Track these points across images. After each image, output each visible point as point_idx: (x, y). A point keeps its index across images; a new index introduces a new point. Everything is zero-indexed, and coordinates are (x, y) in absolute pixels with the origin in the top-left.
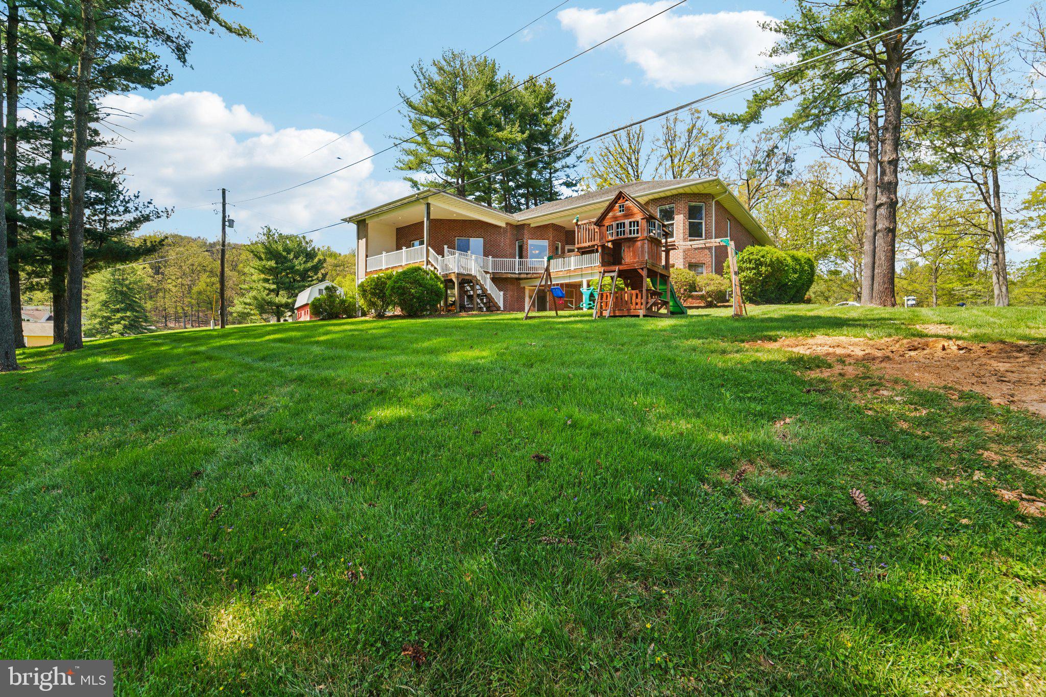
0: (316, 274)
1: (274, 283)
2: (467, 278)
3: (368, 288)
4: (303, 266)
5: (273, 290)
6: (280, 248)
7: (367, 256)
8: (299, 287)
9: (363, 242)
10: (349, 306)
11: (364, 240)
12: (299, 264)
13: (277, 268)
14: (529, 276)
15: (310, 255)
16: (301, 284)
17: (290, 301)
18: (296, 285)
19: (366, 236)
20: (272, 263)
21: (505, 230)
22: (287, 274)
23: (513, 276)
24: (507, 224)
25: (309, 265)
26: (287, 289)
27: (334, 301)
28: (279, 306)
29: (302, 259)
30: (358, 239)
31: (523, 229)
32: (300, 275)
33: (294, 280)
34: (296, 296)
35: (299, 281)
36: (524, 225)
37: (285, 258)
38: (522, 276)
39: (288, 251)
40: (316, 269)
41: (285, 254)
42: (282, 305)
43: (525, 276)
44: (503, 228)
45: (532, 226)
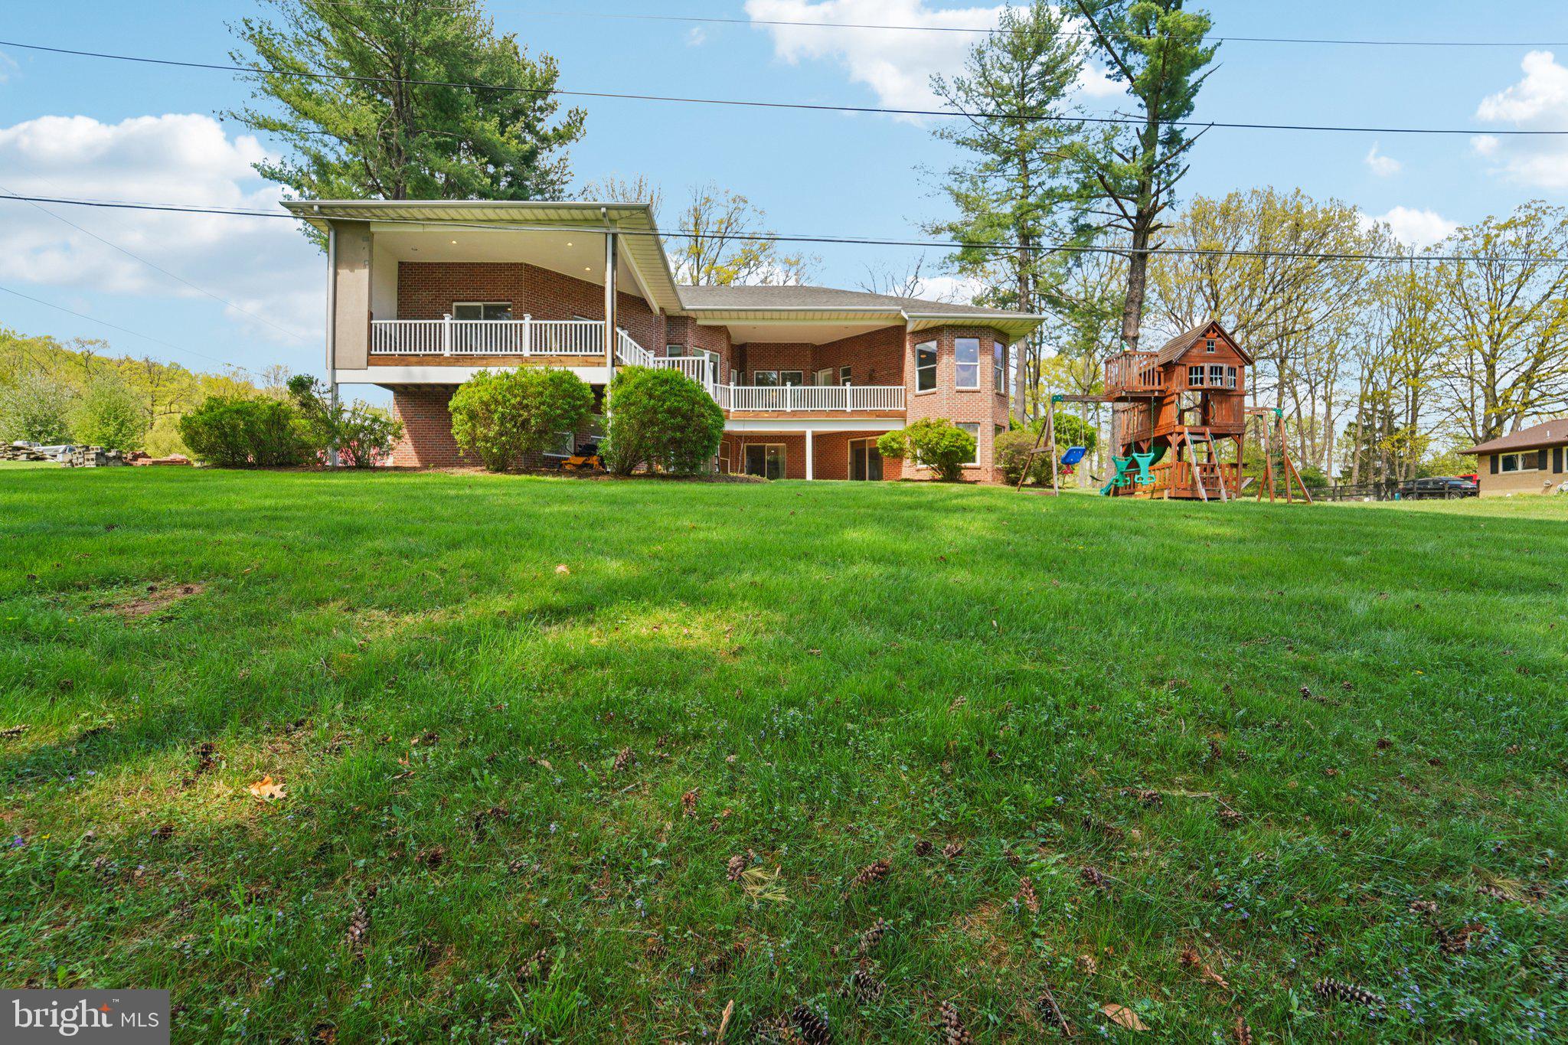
7: (371, 316)
21: (659, 320)
31: (685, 325)
44: (656, 317)
45: (699, 322)
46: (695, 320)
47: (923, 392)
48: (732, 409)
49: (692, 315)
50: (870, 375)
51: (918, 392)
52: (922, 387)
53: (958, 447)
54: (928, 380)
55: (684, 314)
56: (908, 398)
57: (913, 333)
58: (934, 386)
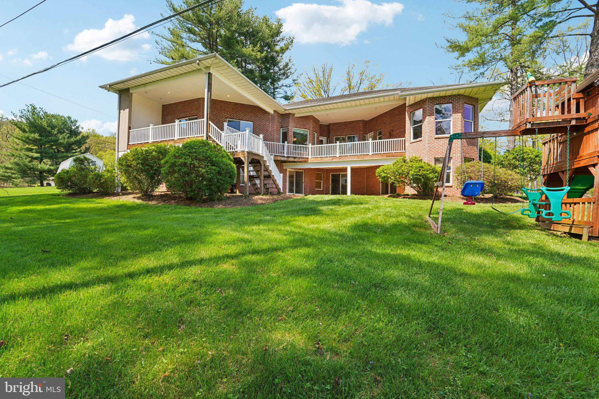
0: (79, 148)
1: (37, 152)
2: (256, 158)
3: (134, 163)
4: (66, 140)
5: (36, 158)
6: (45, 124)
7: (130, 128)
8: (62, 157)
9: (125, 113)
10: (106, 181)
11: (127, 110)
12: (63, 139)
13: (40, 140)
14: (296, 160)
15: (74, 133)
16: (65, 154)
17: (52, 168)
18: (60, 155)
19: (130, 107)
20: (36, 136)
21: (273, 117)
22: (52, 146)
23: (282, 159)
24: (275, 111)
25: (73, 139)
26: (51, 158)
27: (86, 176)
28: (41, 172)
29: (66, 135)
30: (120, 108)
31: (288, 117)
32: (65, 147)
33: (59, 151)
34: (60, 164)
35: (63, 152)
36: (289, 114)
37: (49, 132)
38: (290, 159)
39: (53, 127)
40: (79, 143)
41: (49, 129)
42: (44, 171)
43: (293, 160)
44: (272, 115)
45: (296, 116)
46: (294, 114)
47: (415, 140)
48: (310, 157)
49: (291, 112)
50: (390, 133)
51: (412, 140)
52: (414, 138)
53: (420, 176)
54: (417, 134)
55: (287, 112)
56: (406, 145)
57: (409, 106)
58: (421, 137)
